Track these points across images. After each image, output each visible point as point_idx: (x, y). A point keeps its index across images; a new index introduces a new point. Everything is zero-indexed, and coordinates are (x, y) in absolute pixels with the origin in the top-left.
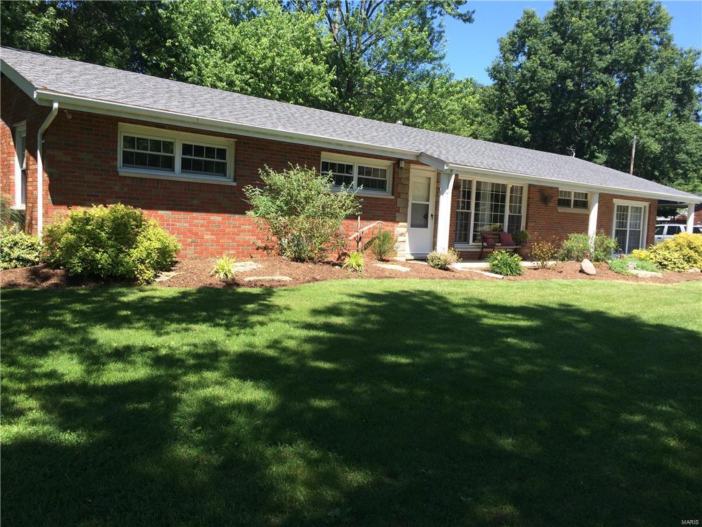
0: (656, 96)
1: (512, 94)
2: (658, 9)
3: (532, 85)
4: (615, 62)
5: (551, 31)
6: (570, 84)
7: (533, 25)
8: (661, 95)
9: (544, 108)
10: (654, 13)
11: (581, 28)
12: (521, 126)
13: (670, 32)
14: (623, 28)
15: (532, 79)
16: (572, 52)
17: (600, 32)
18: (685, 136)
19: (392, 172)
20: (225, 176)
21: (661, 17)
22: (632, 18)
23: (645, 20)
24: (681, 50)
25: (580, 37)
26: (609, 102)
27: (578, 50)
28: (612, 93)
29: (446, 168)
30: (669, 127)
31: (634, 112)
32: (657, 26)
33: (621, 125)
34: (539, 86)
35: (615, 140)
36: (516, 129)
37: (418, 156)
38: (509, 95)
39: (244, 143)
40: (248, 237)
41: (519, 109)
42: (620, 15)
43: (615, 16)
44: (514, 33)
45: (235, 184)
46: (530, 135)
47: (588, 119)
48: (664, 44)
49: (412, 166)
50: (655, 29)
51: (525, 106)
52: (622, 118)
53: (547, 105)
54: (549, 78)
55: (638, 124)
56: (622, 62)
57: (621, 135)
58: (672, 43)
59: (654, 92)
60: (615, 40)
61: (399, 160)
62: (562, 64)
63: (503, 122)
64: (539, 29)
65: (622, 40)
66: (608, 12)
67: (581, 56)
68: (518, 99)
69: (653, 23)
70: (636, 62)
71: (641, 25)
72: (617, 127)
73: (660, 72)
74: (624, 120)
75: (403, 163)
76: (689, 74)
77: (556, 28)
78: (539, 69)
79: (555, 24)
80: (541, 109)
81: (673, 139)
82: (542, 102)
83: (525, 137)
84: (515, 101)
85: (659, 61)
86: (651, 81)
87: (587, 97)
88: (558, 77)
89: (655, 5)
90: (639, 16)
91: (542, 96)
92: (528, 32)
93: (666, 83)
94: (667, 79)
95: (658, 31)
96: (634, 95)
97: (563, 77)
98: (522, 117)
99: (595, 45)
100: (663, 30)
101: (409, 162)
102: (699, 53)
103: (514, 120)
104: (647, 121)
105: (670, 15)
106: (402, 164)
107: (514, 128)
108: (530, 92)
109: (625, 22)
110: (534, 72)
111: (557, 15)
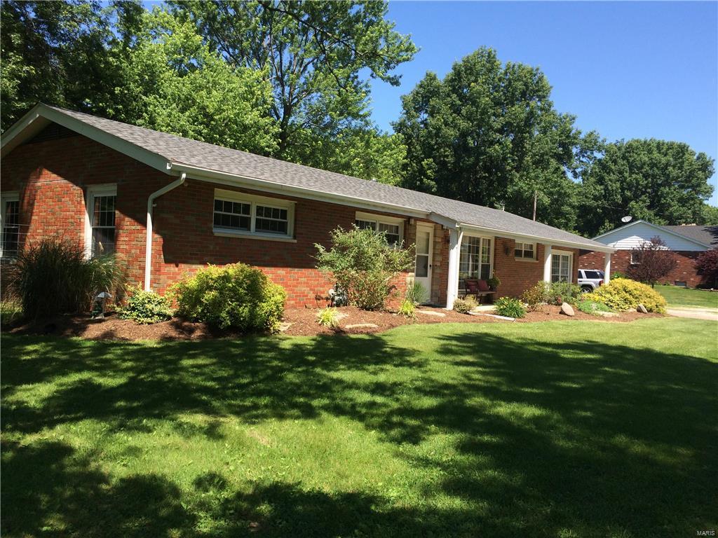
0: (542, 155)
1: (418, 147)
2: (541, 79)
3: (437, 141)
4: (509, 124)
5: (451, 93)
6: (471, 142)
7: (436, 87)
8: (547, 155)
9: (449, 162)
10: (537, 82)
11: (479, 93)
12: (428, 178)
13: (550, 99)
14: (513, 94)
15: (437, 135)
16: (472, 114)
17: (494, 96)
18: (569, 191)
19: (403, 229)
20: (286, 234)
21: (543, 86)
22: (520, 85)
23: (531, 88)
24: (560, 115)
25: (478, 100)
26: (505, 159)
27: (477, 111)
28: (507, 151)
29: (457, 226)
30: (556, 182)
31: (526, 169)
32: (540, 93)
33: (516, 180)
34: (443, 142)
35: (511, 193)
36: (425, 180)
37: (427, 215)
38: (415, 148)
39: (303, 205)
40: (304, 289)
41: (426, 162)
42: (510, 82)
43: (506, 83)
44: (418, 93)
45: (295, 241)
46: (436, 186)
47: (485, 173)
48: (546, 109)
49: (418, 223)
50: (538, 96)
51: (431, 160)
52: (516, 174)
53: (450, 159)
54: (452, 135)
55: (531, 179)
56: (515, 124)
57: (516, 188)
58: (552, 109)
59: (542, 152)
60: (507, 104)
61: (409, 218)
62: (464, 124)
63: (411, 174)
64: (441, 91)
65: (513, 105)
66: (500, 80)
67: (479, 117)
68: (424, 153)
69: (538, 91)
70: (526, 125)
71: (528, 92)
72: (512, 181)
73: (545, 133)
74: (518, 175)
75: (413, 220)
76: (568, 137)
77: (454, 91)
78: (443, 127)
79: (454, 87)
80: (445, 163)
81: (560, 194)
82: (447, 156)
83: (432, 188)
84: (421, 154)
85: (543, 124)
86: (537, 142)
87: (485, 153)
88: (460, 134)
89: (538, 75)
90: (526, 84)
91: (446, 151)
92: (431, 92)
93: (550, 145)
94: (551, 140)
95: (541, 98)
96: (524, 154)
97: (464, 135)
98: (429, 169)
99: (490, 107)
100: (544, 97)
101: (417, 219)
102: (574, 119)
103: (422, 171)
104: (537, 177)
105: (550, 85)
106: (412, 222)
107: (422, 179)
108: (435, 147)
109: (515, 89)
110: (439, 130)
111: (456, 79)
